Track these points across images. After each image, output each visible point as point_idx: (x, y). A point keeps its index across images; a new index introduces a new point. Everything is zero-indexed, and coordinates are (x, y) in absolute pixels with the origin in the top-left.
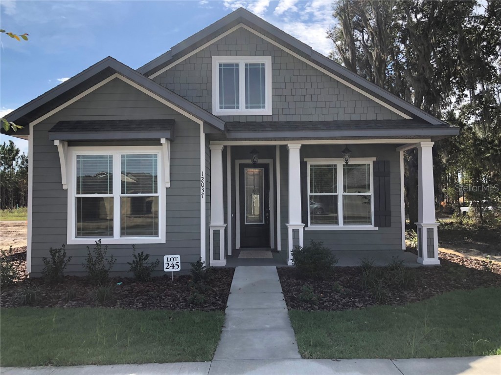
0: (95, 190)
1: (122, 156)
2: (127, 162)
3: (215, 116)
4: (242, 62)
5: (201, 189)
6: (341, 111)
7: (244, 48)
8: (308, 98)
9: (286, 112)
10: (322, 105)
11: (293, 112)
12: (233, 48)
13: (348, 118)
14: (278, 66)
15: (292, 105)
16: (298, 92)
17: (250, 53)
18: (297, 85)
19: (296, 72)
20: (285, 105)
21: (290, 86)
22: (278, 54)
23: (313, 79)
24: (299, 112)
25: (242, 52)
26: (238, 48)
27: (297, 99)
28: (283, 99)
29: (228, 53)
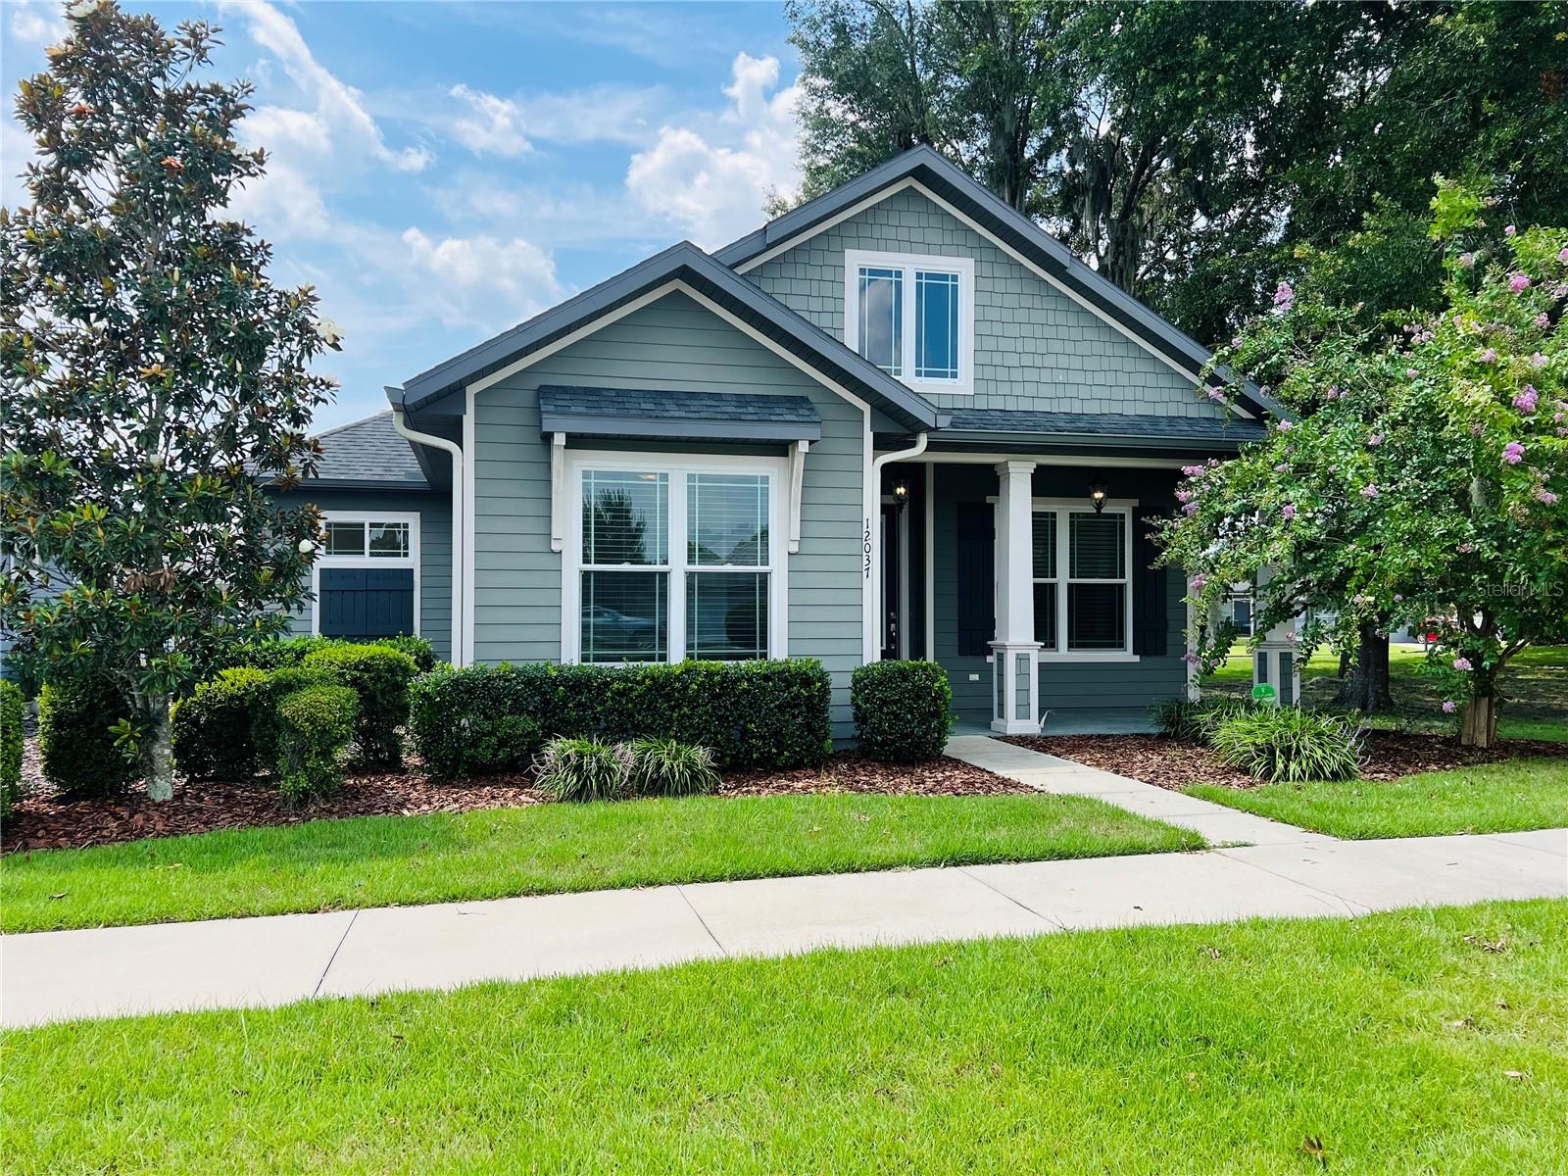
0: (621, 556)
1: (691, 478)
2: (703, 491)
3: (917, 394)
4: (911, 265)
5: (865, 558)
6: (1117, 393)
7: (916, 235)
8: (1050, 361)
9: (1004, 389)
10: (1079, 378)
11: (1018, 390)
12: (891, 233)
13: (1130, 410)
14: (987, 285)
15: (1016, 375)
16: (1030, 346)
17: (928, 248)
18: (1027, 331)
19: (1026, 301)
20: (1002, 374)
21: (1013, 330)
22: (988, 256)
23: (1061, 318)
24: (1031, 390)
25: (912, 246)
26: (903, 234)
27: (1027, 360)
28: (997, 359)
29: (880, 245)
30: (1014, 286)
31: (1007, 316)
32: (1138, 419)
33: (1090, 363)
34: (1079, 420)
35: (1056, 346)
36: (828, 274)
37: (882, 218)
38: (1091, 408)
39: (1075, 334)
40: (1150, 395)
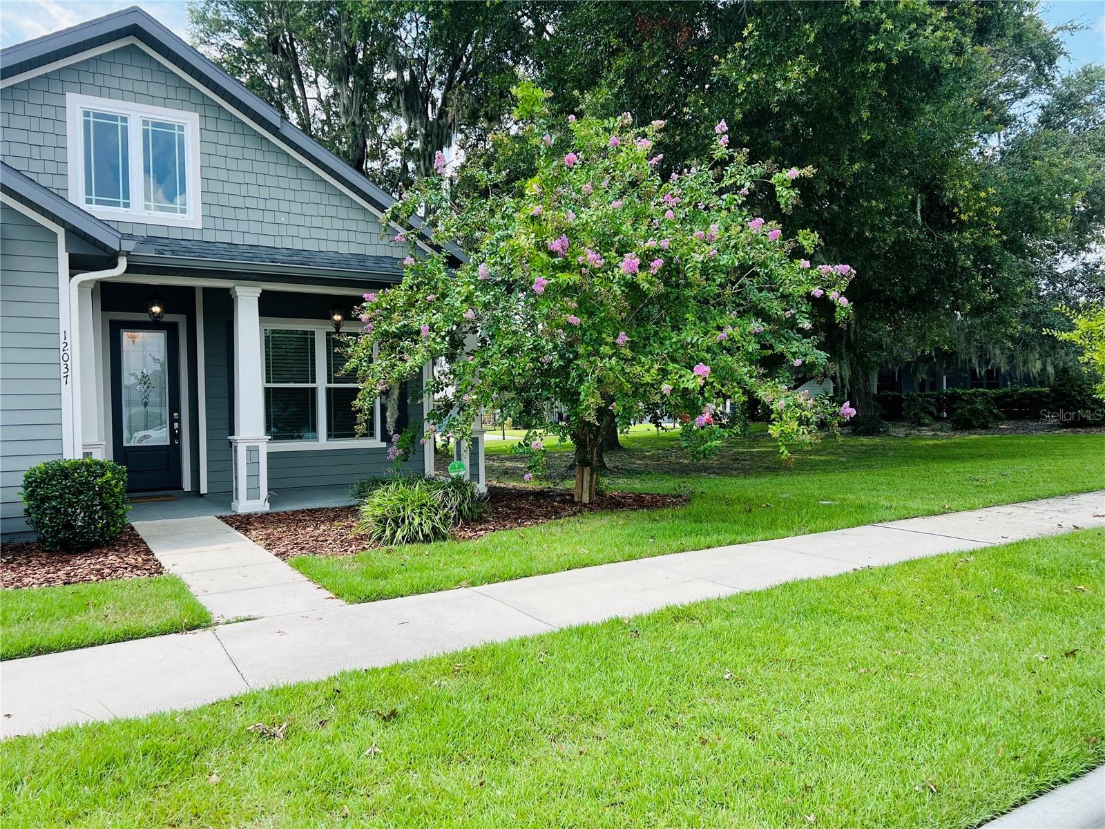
3: (99, 220)
4: (136, 112)
5: (63, 367)
6: (333, 235)
7: (141, 87)
8: (272, 205)
9: (231, 225)
10: (299, 220)
11: (243, 227)
12: (114, 83)
13: (344, 249)
14: (212, 137)
15: (242, 214)
16: (253, 191)
17: (153, 100)
18: (250, 178)
19: (249, 154)
20: (229, 213)
21: (239, 178)
22: (211, 112)
23: (281, 170)
24: (255, 228)
25: (136, 96)
26: (126, 85)
27: (251, 203)
28: (223, 200)
29: (103, 92)
30: (237, 140)
31: (231, 164)
32: (351, 257)
33: (308, 210)
34: (297, 255)
35: (278, 193)
36: (49, 112)
37: (103, 68)
38: (311, 246)
39: (295, 184)
40: (361, 238)
